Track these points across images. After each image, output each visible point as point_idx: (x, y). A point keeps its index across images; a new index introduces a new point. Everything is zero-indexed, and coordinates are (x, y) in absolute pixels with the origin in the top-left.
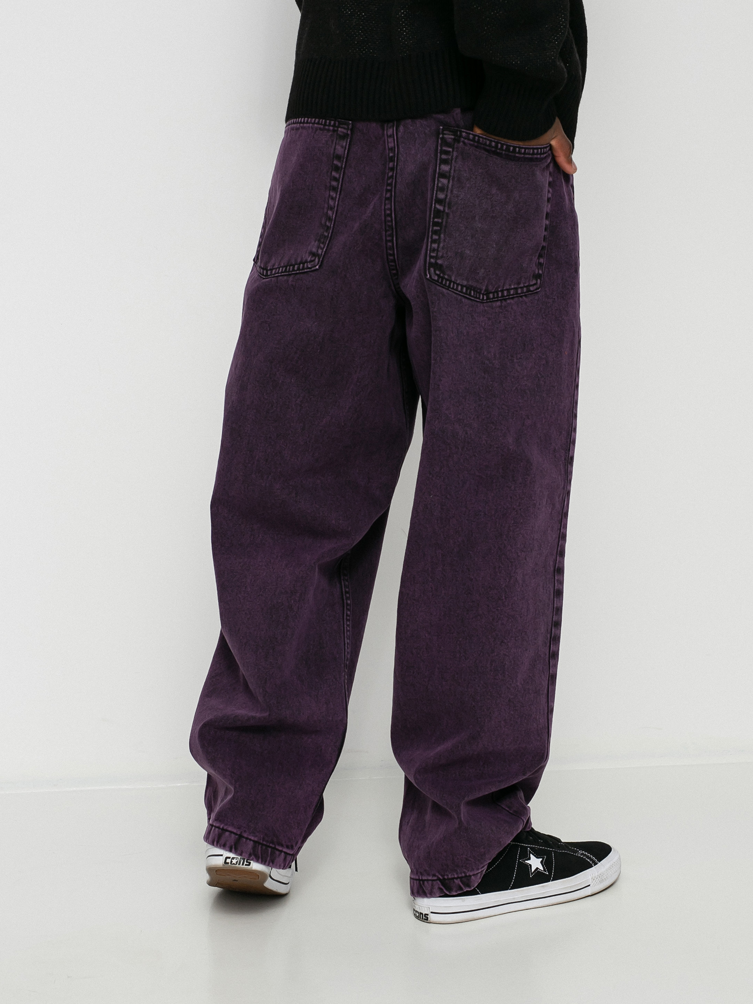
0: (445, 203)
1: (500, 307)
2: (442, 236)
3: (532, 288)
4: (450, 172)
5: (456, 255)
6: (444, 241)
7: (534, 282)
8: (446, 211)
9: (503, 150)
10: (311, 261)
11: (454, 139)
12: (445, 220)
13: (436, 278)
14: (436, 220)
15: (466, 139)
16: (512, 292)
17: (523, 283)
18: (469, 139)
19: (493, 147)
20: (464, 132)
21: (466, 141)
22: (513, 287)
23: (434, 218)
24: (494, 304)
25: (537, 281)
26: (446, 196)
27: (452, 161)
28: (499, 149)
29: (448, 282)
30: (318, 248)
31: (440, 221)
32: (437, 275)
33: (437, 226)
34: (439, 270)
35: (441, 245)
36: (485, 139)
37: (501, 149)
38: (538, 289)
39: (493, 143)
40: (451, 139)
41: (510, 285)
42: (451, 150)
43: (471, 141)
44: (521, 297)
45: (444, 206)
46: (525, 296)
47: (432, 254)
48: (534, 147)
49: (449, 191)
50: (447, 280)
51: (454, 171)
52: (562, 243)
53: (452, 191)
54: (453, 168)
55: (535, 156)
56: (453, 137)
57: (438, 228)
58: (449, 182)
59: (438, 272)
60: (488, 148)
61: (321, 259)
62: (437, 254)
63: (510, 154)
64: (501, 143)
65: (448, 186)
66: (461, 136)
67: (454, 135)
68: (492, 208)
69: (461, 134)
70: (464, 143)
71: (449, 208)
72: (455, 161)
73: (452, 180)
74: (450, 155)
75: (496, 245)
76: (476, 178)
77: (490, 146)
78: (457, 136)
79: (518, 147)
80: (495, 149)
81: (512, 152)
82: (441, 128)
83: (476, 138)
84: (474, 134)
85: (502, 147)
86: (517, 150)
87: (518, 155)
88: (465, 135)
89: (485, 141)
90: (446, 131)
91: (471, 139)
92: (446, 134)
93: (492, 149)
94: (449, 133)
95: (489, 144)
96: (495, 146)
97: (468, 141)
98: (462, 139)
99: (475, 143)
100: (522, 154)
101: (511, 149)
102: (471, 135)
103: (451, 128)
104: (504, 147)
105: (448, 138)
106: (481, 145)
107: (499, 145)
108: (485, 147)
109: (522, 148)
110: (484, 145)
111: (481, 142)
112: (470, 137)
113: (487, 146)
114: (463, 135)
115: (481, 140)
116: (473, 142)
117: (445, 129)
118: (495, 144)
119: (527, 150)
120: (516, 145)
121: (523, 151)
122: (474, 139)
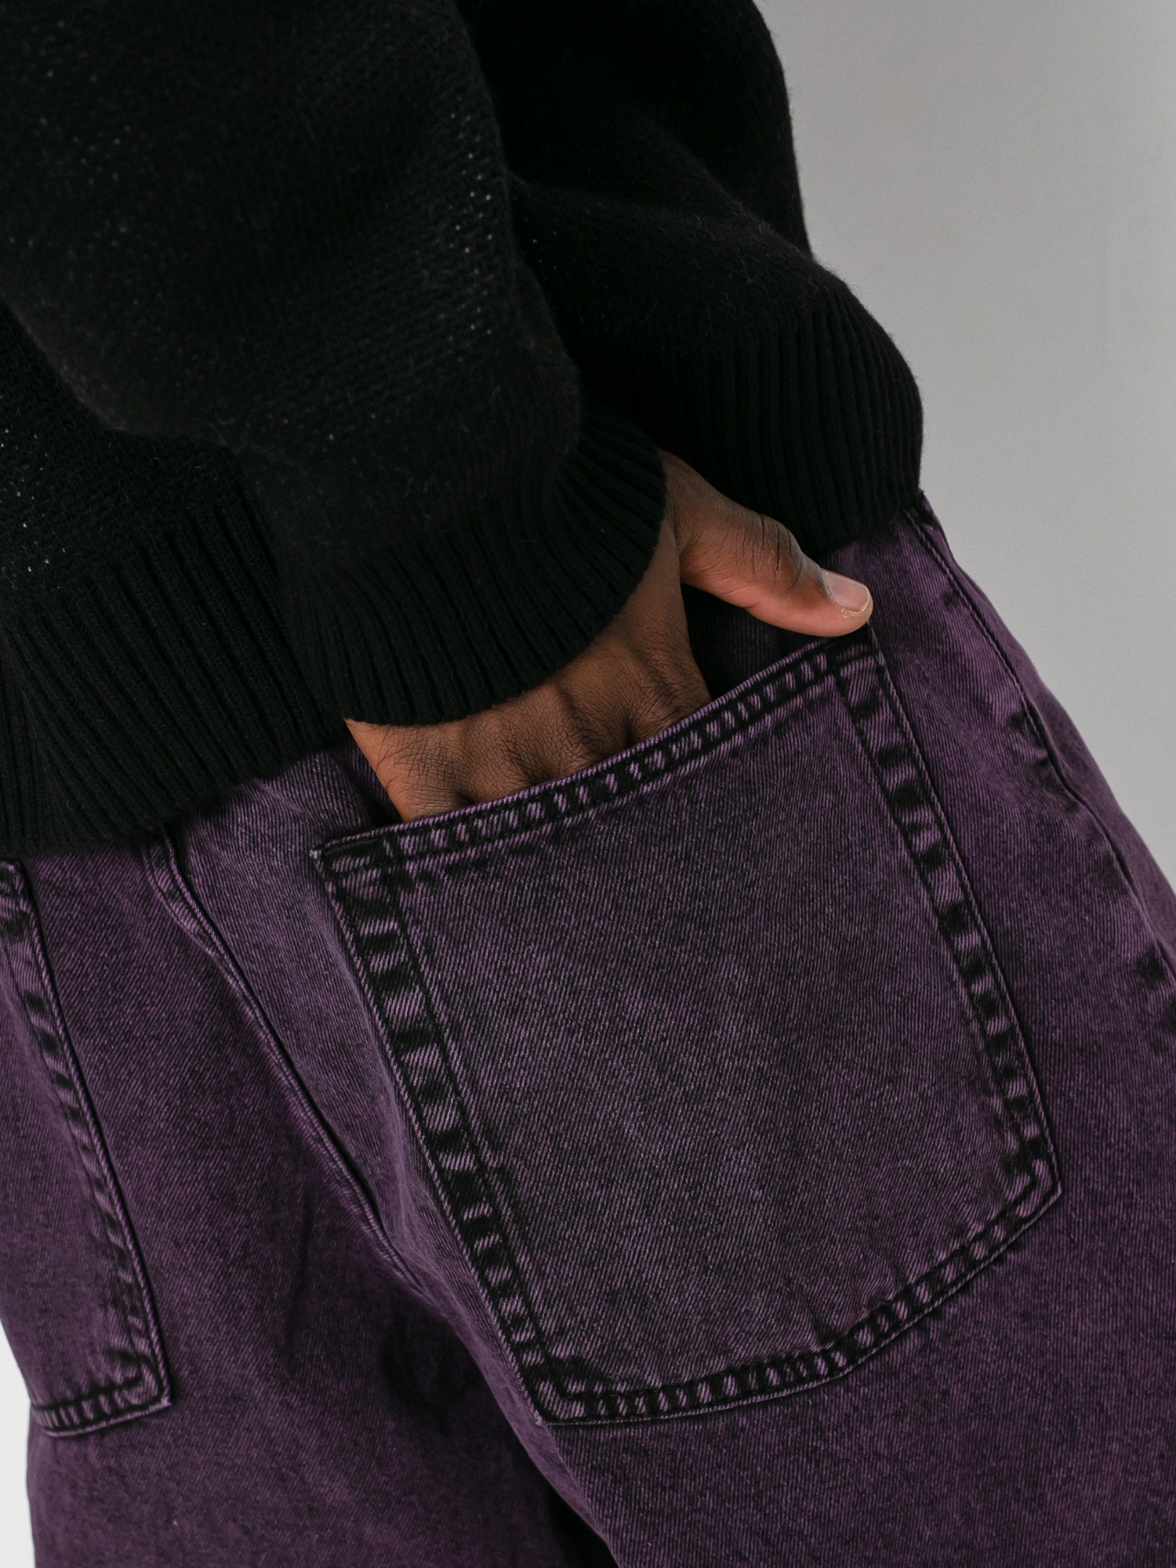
0: (471, 1134)
1: (927, 1347)
2: (522, 1259)
3: (1023, 1211)
4: (432, 1016)
5: (613, 1302)
6: (540, 1274)
7: (1021, 1182)
8: (493, 1163)
9: (582, 808)
10: (130, 1384)
11: (385, 879)
12: (501, 1198)
13: (578, 1410)
14: (468, 1215)
15: (422, 856)
16: (949, 1274)
17: (979, 1219)
18: (435, 852)
19: (541, 822)
20: (403, 834)
21: (428, 863)
22: (942, 1256)
23: (456, 1213)
24: (895, 1357)
25: (1031, 1171)
26: (462, 1110)
27: (416, 966)
28: (568, 814)
29: (640, 1402)
30: (129, 1332)
31: (485, 1210)
32: (578, 1397)
33: (484, 1234)
34: (578, 1379)
35: (536, 1293)
37: (575, 807)
38: (1053, 1190)
40: (372, 883)
41: (930, 1256)
42: (393, 925)
43: (447, 851)
44: (1000, 1260)
45: (475, 1149)
46: (1012, 1248)
47: (517, 1338)
48: (699, 715)
49: (464, 1089)
50: (629, 1397)
51: (446, 999)
52: (1065, 976)
53: (474, 1083)
54: (435, 994)
55: (724, 747)
56: (375, 873)
57: (494, 1239)
58: (445, 1056)
59: (575, 1387)
60: (525, 837)
61: (163, 1373)
62: (536, 1326)
63: (618, 803)
64: (559, 789)
65: (448, 1068)
66: (401, 857)
67: (375, 864)
68: (661, 1071)
69: (396, 848)
70: (426, 876)
71: (496, 1148)
72: (432, 964)
73: (455, 1039)
74: (399, 947)
75: (762, 1187)
76: (541, 992)
77: (526, 824)
78: (388, 862)
79: (634, 758)
80: (552, 827)
81: (620, 793)
82: (316, 857)
83: (459, 829)
84: (444, 820)
85: (572, 798)
86: (636, 771)
87: (649, 789)
88: (414, 843)
89: (498, 819)
90: (338, 858)
91: (440, 846)
92: (346, 875)
93: (540, 832)
94: (355, 861)
95: (519, 820)
96: (545, 815)
97: (435, 858)
98: (411, 868)
99: (467, 849)
100: (663, 775)
101: (611, 784)
102: (433, 831)
103: (351, 840)
104: (581, 796)
105: (359, 886)
106: (493, 843)
107: (556, 797)
108: (512, 839)
109: (649, 751)
110: (502, 836)
111: (484, 832)
112: (433, 842)
113: (516, 831)
114: (406, 846)
115: (482, 826)
116: (457, 852)
117: (330, 853)
118: (542, 805)
119: (677, 747)
120: (619, 757)
121: (659, 762)
122: (452, 838)
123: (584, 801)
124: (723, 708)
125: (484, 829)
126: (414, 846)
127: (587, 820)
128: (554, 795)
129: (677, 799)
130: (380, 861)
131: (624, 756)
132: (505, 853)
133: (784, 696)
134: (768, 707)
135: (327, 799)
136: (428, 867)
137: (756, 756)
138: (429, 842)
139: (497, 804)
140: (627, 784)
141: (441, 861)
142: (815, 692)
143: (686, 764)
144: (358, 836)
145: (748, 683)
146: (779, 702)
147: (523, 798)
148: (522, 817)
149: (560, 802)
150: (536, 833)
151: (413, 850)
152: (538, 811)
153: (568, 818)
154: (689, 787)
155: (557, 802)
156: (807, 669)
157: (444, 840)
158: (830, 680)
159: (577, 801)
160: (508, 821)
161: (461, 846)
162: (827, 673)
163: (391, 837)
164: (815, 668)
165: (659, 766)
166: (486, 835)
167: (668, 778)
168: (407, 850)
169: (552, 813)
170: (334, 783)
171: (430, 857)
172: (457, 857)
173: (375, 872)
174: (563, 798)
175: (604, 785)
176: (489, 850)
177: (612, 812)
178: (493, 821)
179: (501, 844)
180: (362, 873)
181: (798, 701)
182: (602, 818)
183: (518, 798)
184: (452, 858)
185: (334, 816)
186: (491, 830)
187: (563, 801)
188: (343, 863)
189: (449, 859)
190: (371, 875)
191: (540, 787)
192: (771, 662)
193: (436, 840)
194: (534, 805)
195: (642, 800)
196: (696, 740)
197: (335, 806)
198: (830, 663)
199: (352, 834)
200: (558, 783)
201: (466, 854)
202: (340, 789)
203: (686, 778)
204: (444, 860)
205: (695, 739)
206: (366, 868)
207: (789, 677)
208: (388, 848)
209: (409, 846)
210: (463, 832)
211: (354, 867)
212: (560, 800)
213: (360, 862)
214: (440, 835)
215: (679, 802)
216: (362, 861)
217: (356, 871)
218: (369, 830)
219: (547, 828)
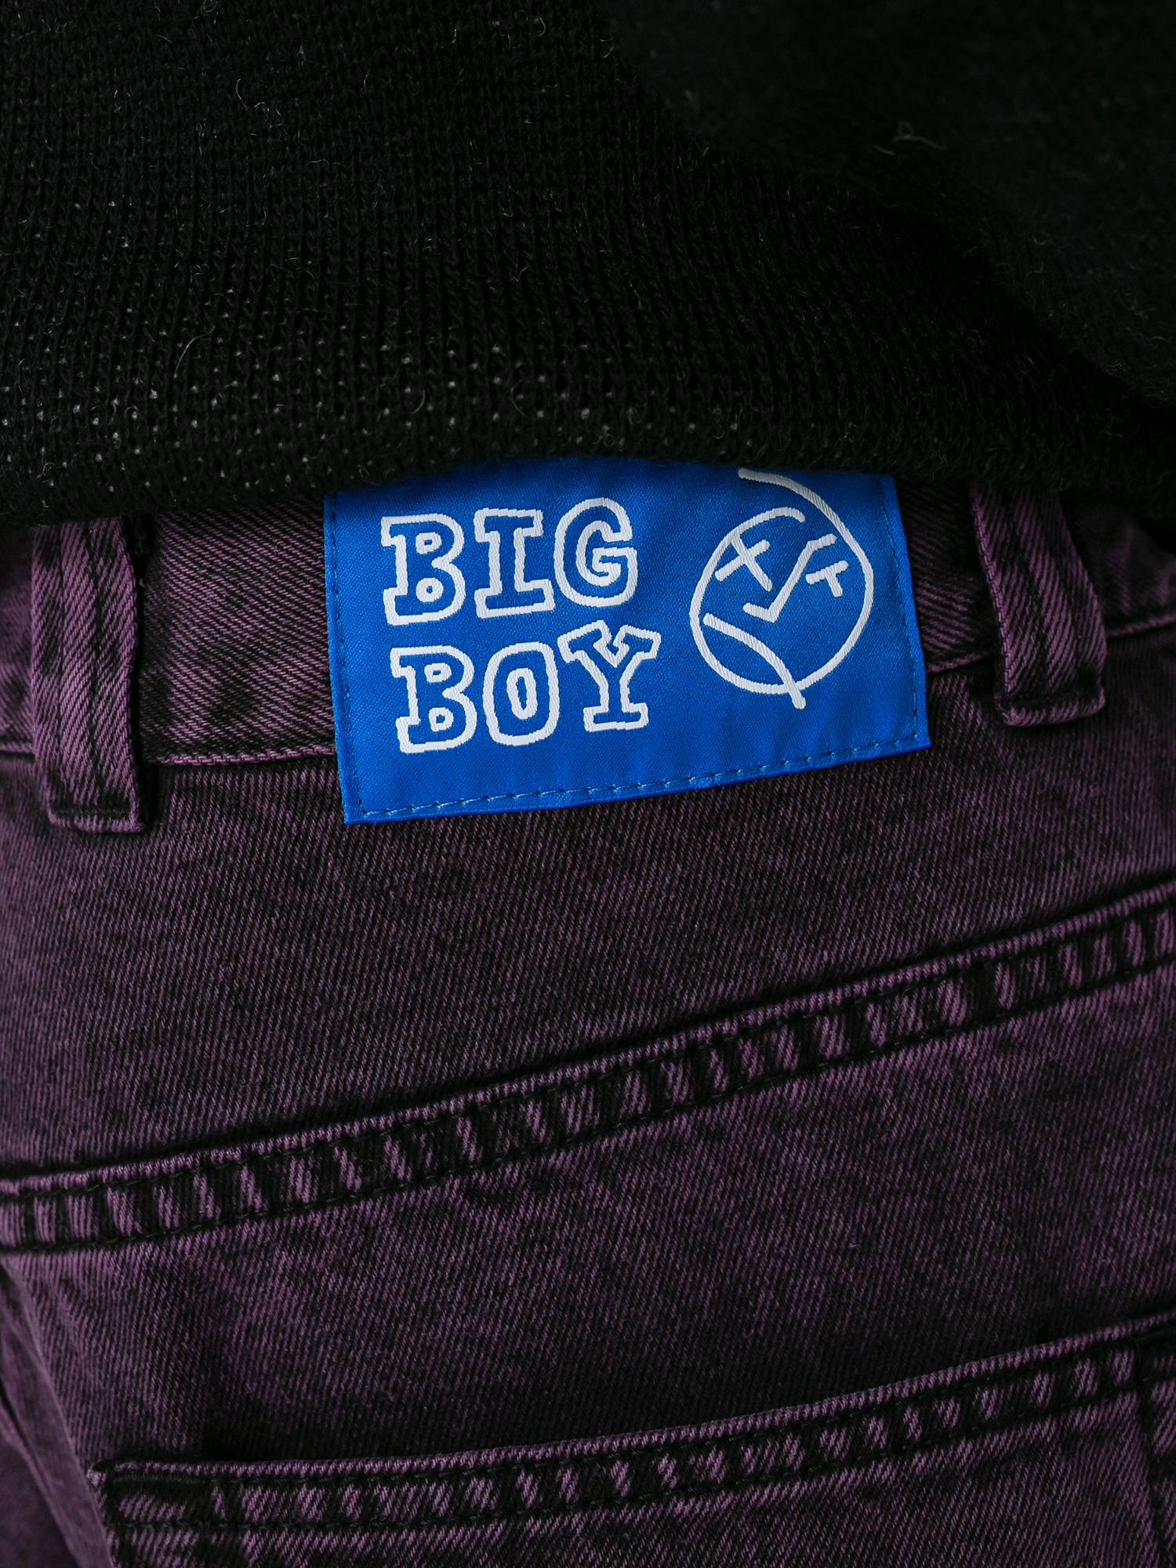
9: (562, 1508)
15: (275, 1526)
18: (299, 1525)
19: (487, 1516)
20: (248, 1481)
21: (283, 1542)
28: (537, 1512)
36: (411, 1476)
37: (552, 1503)
39: (479, 1485)
40: (180, 1551)
43: (321, 1527)
56: (187, 1538)
60: (455, 1535)
63: (626, 1515)
64: (529, 1465)
66: (237, 1521)
67: (190, 1522)
69: (233, 1504)
77: (462, 1514)
78: (214, 1524)
79: (674, 1449)
80: (505, 1528)
81: (633, 1499)
82: (95, 1483)
83: (347, 1493)
84: (326, 1473)
85: (548, 1487)
86: (670, 1471)
87: (687, 1508)
88: (268, 1502)
89: (416, 1494)
90: (133, 1494)
91: (311, 1515)
92: (139, 1526)
93: (483, 1533)
94: (159, 1508)
95: (451, 1503)
96: (497, 1505)
97: (297, 1534)
98: (251, 1544)
99: (354, 1531)
100: (718, 1493)
101: (620, 1480)
102: (304, 1489)
103: (160, 1470)
104: (563, 1486)
105: (158, 1551)
106: (400, 1534)
107: (521, 1478)
108: (432, 1534)
109: (701, 1446)
110: (416, 1525)
111: (387, 1511)
112: (301, 1506)
113: (441, 1522)
114: (252, 1506)
115: (387, 1500)
116: (335, 1533)
117: (121, 1479)
118: (495, 1485)
119: (755, 1451)
120: (645, 1439)
121: (715, 1469)
122: (333, 1505)
123: (569, 1496)
124: (869, 1410)
125: (389, 1505)
126: (266, 1507)
127: (568, 1533)
128: (518, 1473)
129: (737, 1541)
130: (200, 1518)
131: (655, 1438)
132: (416, 1556)
133: (1018, 1413)
134: (972, 1426)
135: (149, 1384)
136: (280, 1549)
137: (921, 1506)
138: (292, 1504)
139: (419, 1468)
140: (646, 1487)
141: (306, 1542)
142: (1084, 1419)
143: (765, 1486)
144: (173, 1468)
145: (948, 1376)
146: (1002, 1423)
147: (466, 1465)
148: (457, 1497)
149: (527, 1487)
150: (474, 1534)
151: (262, 1514)
152: (487, 1495)
153: (536, 1519)
154: (764, 1528)
155: (522, 1488)
156: (1085, 1375)
157: (319, 1508)
158: (1127, 1403)
159: (556, 1494)
160: (432, 1501)
161: (343, 1525)
162: (1124, 1388)
163: (228, 1483)
164: (1104, 1378)
165: (713, 1474)
166: (390, 1516)
167: (725, 1500)
168: (252, 1513)
169: (509, 1505)
170: (168, 1364)
171: (290, 1531)
172: (335, 1542)
173: (188, 1535)
174: (533, 1482)
175: (607, 1477)
176: (390, 1542)
177: (615, 1531)
178: (406, 1496)
179: (411, 1538)
180: (166, 1531)
181: (1045, 1429)
182: (597, 1536)
183: (457, 1463)
184: (325, 1542)
185: (149, 1417)
186: (401, 1510)
187: (531, 1488)
188: (138, 1505)
189: (320, 1543)
190: (181, 1539)
191: (499, 1453)
192: (1014, 1347)
193: (306, 1505)
194: (482, 1483)
195: (671, 1527)
196: (793, 1452)
197: (157, 1402)
198: (1138, 1369)
199: (163, 1461)
200: (531, 1453)
201: (349, 1541)
202: (174, 1377)
203: (760, 1511)
204: (311, 1543)
205: (793, 1450)
206: (175, 1524)
207: (1041, 1383)
208: (219, 1500)
209: (257, 1506)
210: (353, 1501)
211: (154, 1518)
212: (527, 1484)
213: (167, 1511)
214: (314, 1497)
215: (742, 1547)
216: (171, 1512)
217: (157, 1525)
218: (194, 1462)
219: (496, 1530)
